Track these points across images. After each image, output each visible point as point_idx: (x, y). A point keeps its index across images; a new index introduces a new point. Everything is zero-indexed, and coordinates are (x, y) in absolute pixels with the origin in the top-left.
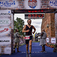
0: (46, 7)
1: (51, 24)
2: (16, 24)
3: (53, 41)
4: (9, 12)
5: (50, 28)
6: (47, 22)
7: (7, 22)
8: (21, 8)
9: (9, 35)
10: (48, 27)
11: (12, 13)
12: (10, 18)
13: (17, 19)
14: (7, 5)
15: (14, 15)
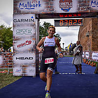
0: (85, 10)
4: (32, 17)
5: (91, 37)
6: (86, 29)
7: (29, 32)
9: (32, 50)
10: (88, 36)
12: (33, 25)
15: (39, 20)
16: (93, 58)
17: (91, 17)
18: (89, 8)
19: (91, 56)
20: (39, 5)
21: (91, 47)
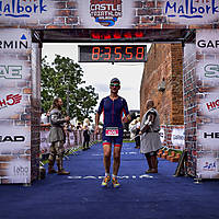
0: (152, 22)
1: (174, 79)
2: (52, 80)
3: (176, 138)
4: (24, 37)
5: (169, 92)
7: (16, 72)
8: (66, 25)
10: (163, 90)
11: (34, 40)
13: (58, 60)
14: (16, 13)
16: (175, 142)
17: (168, 40)
18: (160, 20)
19: (168, 137)
20: (42, 9)
21: (170, 116)
